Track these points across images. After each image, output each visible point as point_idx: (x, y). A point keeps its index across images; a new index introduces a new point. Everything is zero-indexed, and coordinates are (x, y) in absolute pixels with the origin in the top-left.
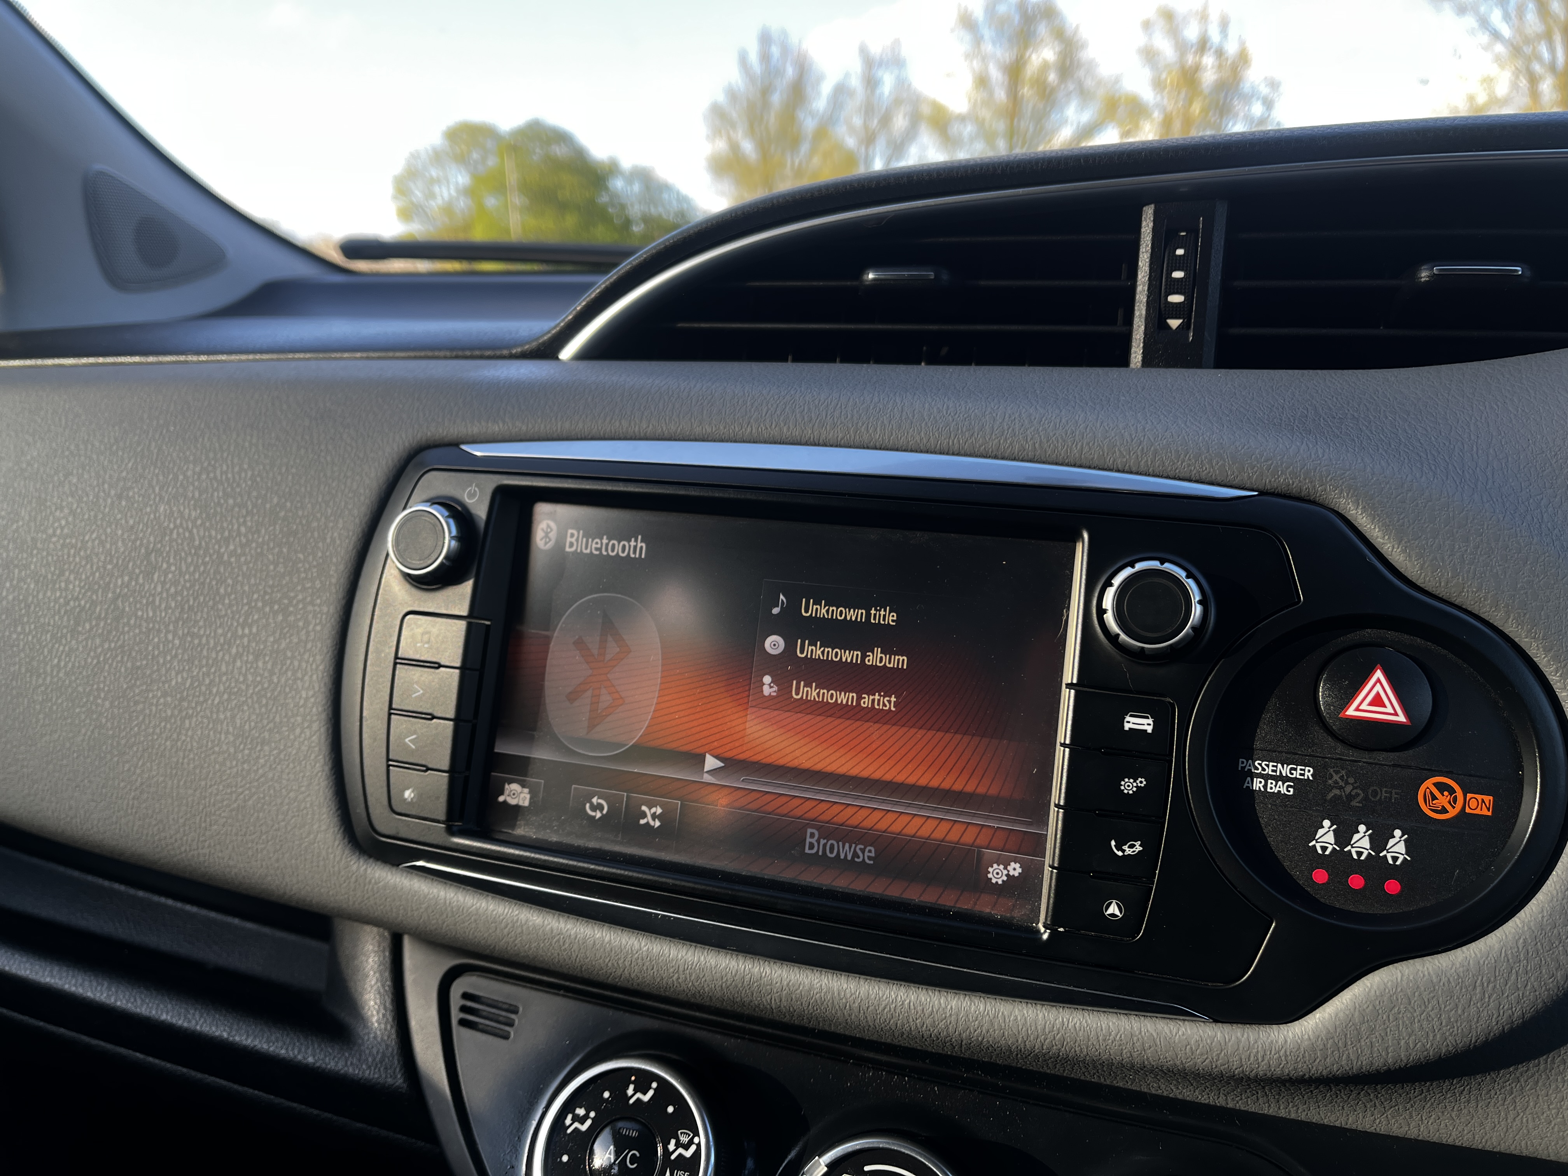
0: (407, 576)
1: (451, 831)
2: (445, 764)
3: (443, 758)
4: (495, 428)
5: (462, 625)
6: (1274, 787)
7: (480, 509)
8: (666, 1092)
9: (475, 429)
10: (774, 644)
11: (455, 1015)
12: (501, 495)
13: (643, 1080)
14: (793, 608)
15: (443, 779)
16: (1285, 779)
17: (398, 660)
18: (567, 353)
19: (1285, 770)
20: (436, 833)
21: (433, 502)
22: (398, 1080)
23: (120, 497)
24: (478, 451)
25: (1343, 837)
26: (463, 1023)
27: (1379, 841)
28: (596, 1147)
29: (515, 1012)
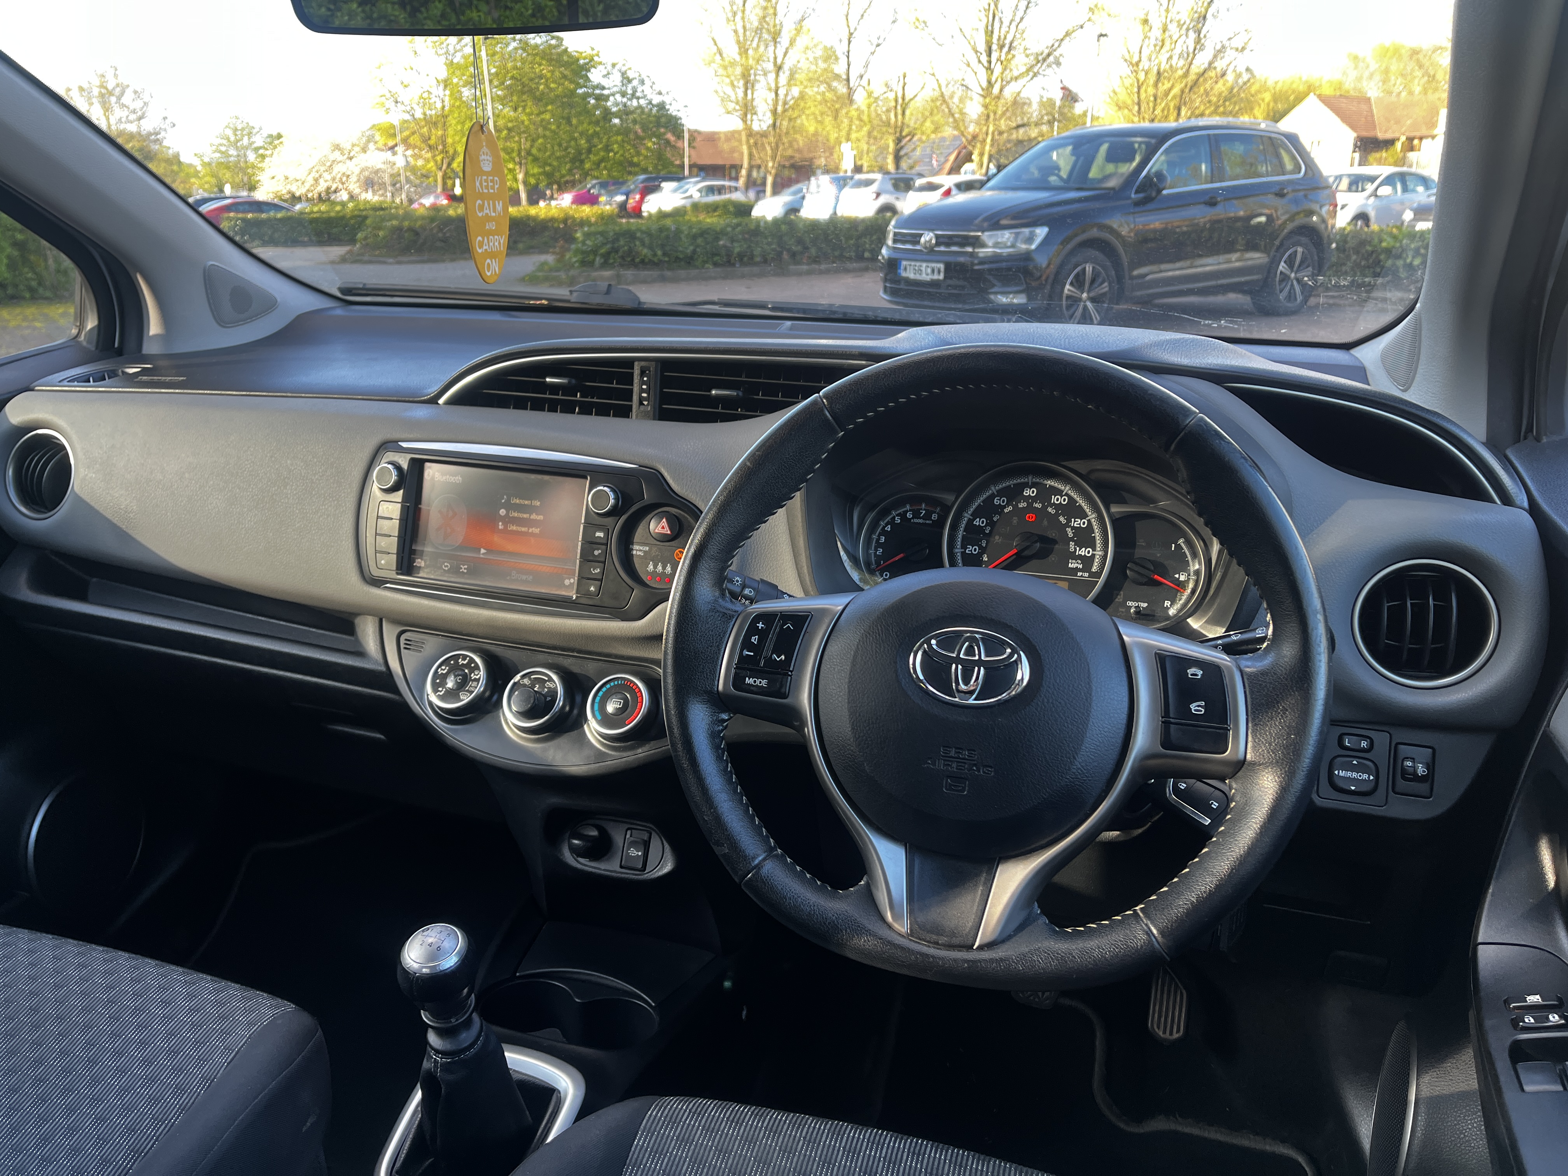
0: (381, 489)
1: (398, 574)
2: (395, 552)
3: (394, 550)
4: (411, 436)
5: (399, 505)
6: (638, 553)
7: (405, 466)
8: (472, 660)
9: (403, 436)
10: (502, 512)
11: (402, 646)
12: (413, 461)
13: (465, 657)
14: (508, 500)
15: (395, 556)
16: (640, 550)
17: (378, 517)
18: (441, 401)
19: (641, 548)
20: (393, 575)
21: (389, 463)
22: (383, 669)
23: (271, 457)
24: (405, 445)
25: (655, 567)
26: (405, 648)
27: (664, 568)
28: (448, 681)
29: (423, 643)
